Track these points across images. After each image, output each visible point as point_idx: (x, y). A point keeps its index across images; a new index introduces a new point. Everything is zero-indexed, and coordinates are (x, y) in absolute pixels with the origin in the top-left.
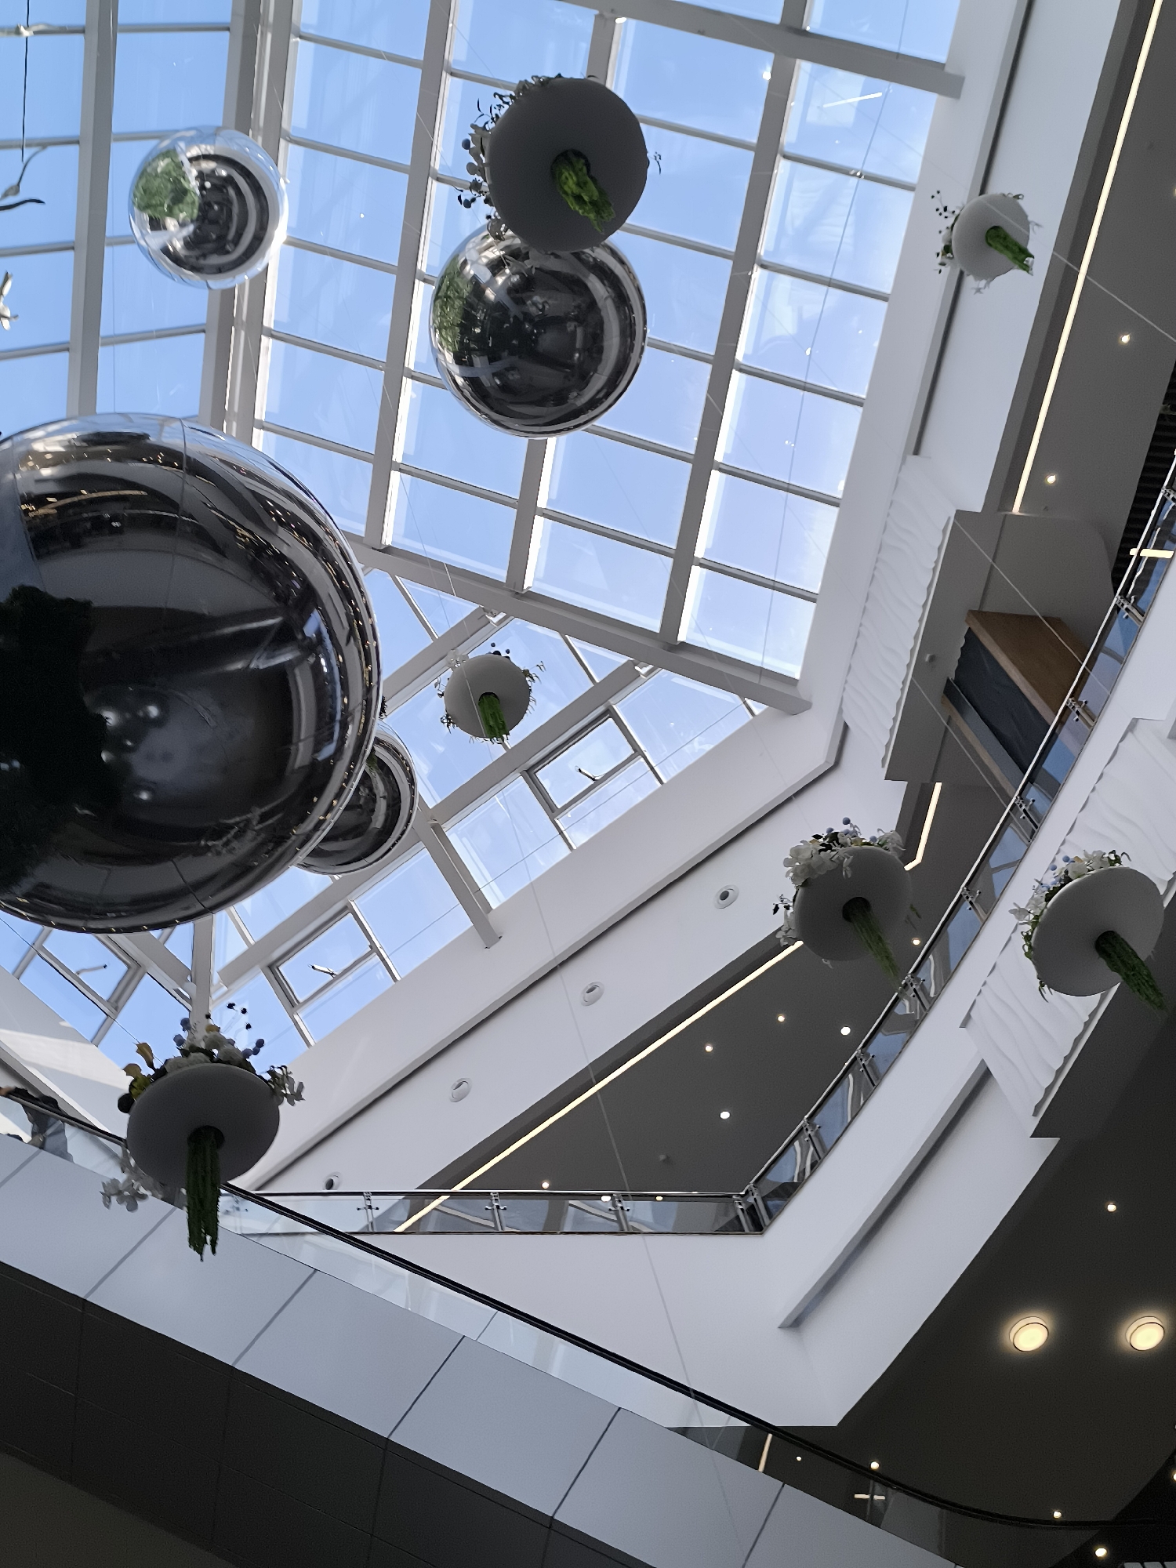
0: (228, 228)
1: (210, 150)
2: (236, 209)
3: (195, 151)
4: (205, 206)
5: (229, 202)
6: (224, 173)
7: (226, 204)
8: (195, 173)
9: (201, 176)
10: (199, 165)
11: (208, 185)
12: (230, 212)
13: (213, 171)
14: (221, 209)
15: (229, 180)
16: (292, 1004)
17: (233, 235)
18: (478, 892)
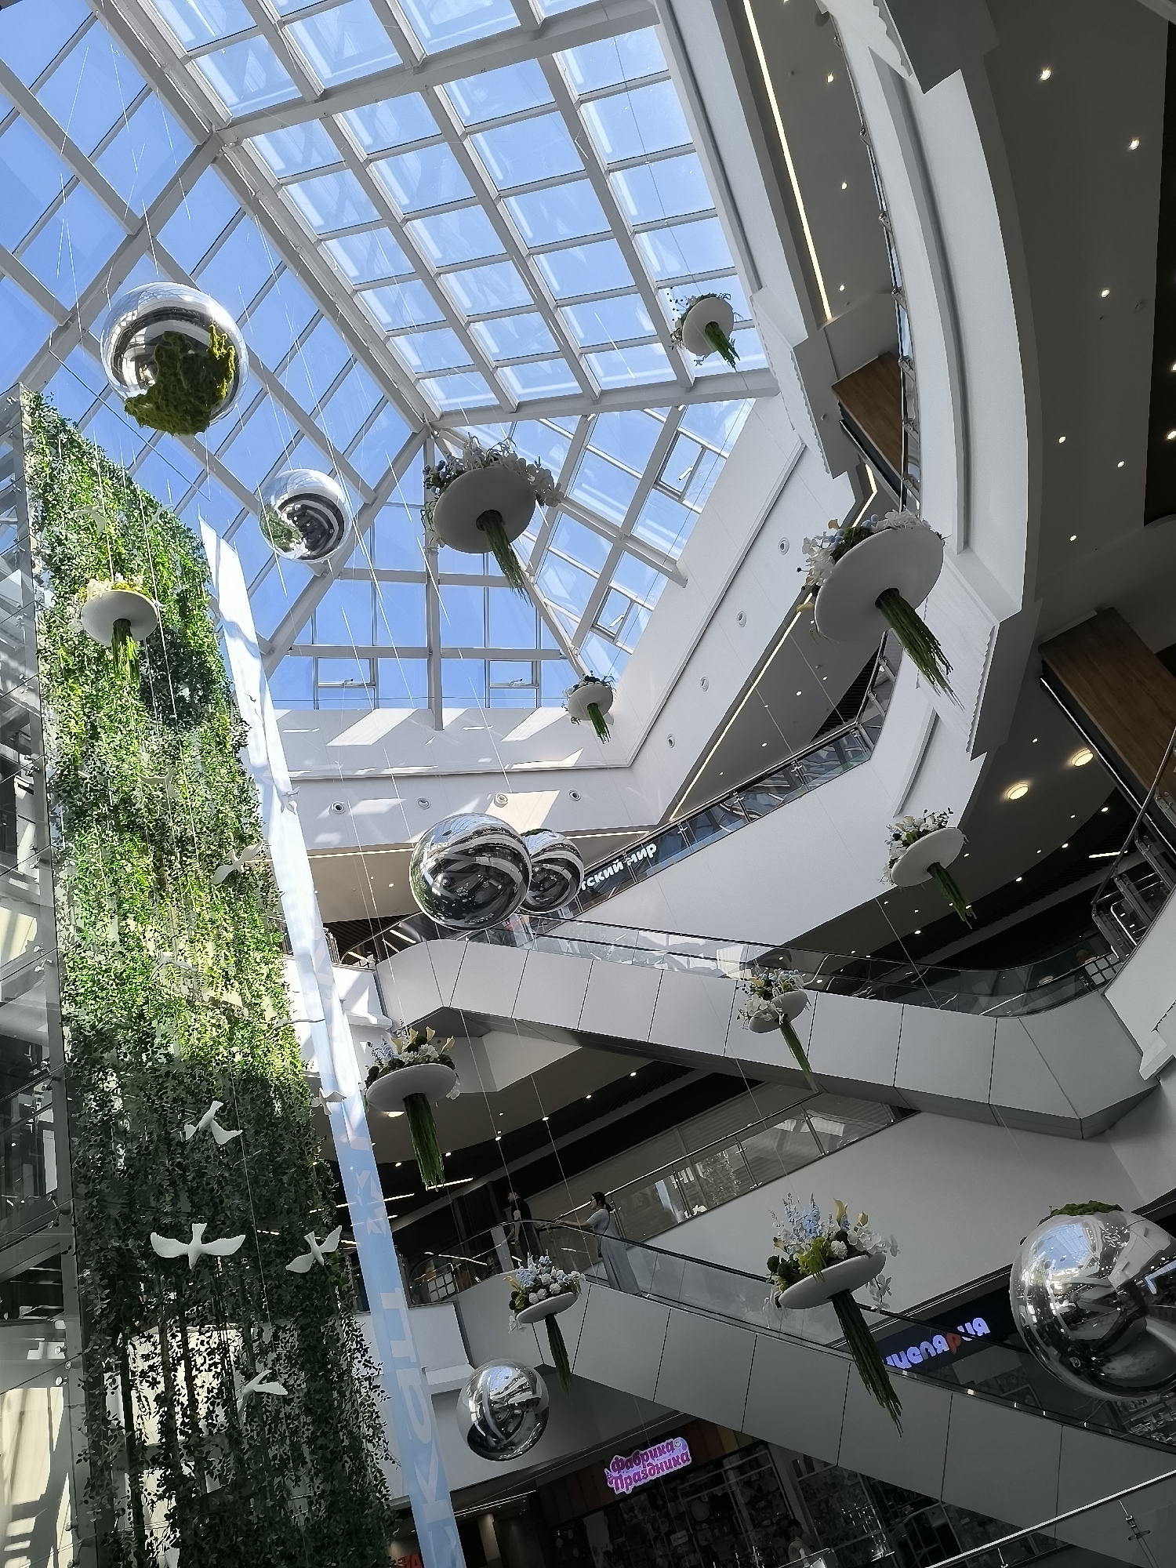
0: (323, 526)
1: (286, 497)
2: (318, 517)
3: (279, 503)
4: (302, 528)
5: (312, 517)
6: (299, 507)
9: (290, 516)
10: (285, 509)
11: (295, 518)
12: (317, 520)
13: (293, 509)
14: (311, 522)
15: (305, 507)
16: (612, 638)
17: (326, 526)
18: (667, 559)
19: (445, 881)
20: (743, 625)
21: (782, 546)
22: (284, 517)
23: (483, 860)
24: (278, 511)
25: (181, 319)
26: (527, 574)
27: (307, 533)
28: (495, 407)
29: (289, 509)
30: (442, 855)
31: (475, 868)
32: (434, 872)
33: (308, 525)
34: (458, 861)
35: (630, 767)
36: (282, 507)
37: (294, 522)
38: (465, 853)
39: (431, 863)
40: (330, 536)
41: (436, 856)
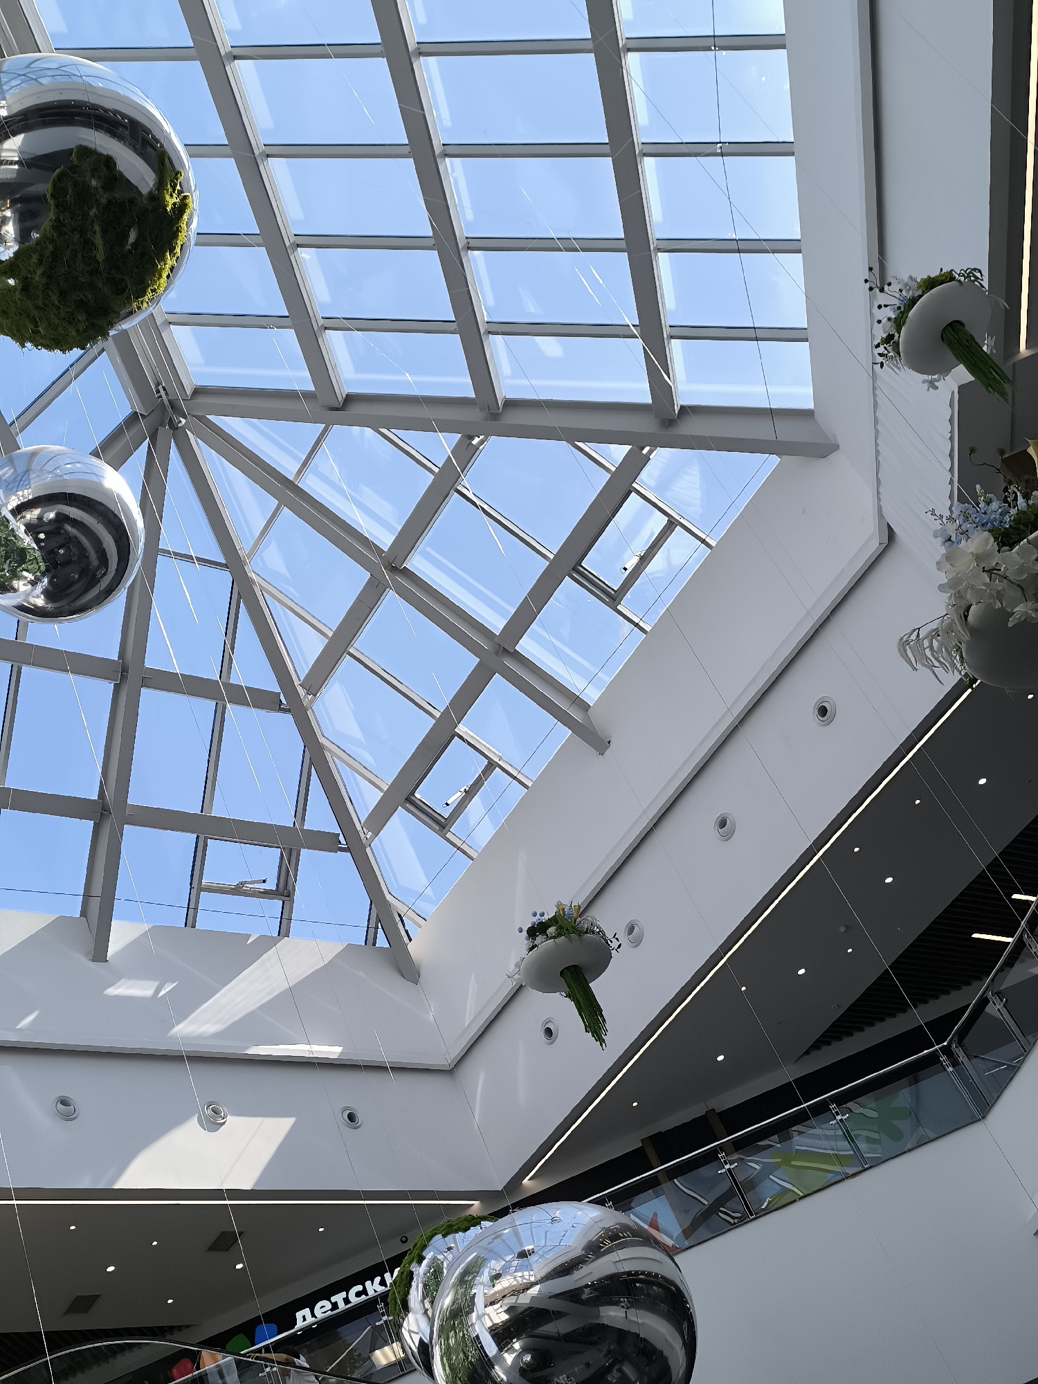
1: (27, 494)
2: (85, 541)
3: (14, 503)
4: (50, 555)
5: (74, 539)
6: (52, 515)
7: (70, 541)
8: (23, 528)
9: (31, 529)
10: (23, 517)
12: (79, 546)
13: (40, 518)
14: (68, 550)
15: (62, 518)
16: (442, 825)
17: (95, 561)
18: (576, 701)
19: (528, 1358)
20: (728, 837)
21: (823, 711)
22: (21, 530)
23: (613, 1315)
24: (10, 517)
25: (98, 127)
26: (301, 692)
27: (53, 565)
28: (308, 395)
29: (32, 515)
30: (524, 1299)
31: (595, 1334)
32: (502, 1335)
33: (62, 551)
34: (558, 1315)
35: (450, 1072)
36: (18, 511)
37: (37, 541)
38: (573, 1296)
39: (498, 1315)
40: (94, 581)
41: (511, 1301)
